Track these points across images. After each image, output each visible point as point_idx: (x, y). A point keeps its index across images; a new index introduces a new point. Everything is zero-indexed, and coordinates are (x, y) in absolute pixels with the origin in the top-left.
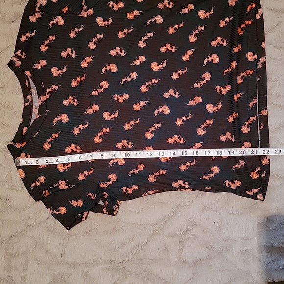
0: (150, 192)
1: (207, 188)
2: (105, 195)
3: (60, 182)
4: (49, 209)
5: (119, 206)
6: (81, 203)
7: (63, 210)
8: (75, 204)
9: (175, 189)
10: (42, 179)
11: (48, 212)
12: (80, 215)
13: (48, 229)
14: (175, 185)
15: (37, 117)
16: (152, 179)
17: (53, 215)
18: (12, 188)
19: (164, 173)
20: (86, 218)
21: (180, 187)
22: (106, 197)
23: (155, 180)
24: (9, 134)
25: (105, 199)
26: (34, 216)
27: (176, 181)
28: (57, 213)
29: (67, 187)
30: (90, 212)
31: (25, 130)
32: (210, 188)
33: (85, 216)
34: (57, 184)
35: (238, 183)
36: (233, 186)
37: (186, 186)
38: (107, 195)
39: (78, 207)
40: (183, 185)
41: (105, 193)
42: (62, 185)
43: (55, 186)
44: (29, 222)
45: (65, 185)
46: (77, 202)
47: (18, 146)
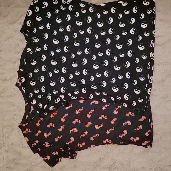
0: (91, 146)
1: (120, 143)
2: (69, 149)
3: (46, 143)
4: (42, 157)
5: (76, 154)
6: (57, 153)
7: (49, 157)
8: (54, 154)
9: (104, 144)
10: (37, 141)
11: (41, 159)
12: (57, 160)
13: (42, 167)
14: (104, 142)
15: (33, 110)
16: (92, 139)
17: (44, 160)
18: (23, 147)
19: (98, 135)
20: (60, 161)
21: (107, 143)
22: (69, 150)
23: (94, 140)
24: (19, 120)
25: (69, 151)
26: (34, 161)
27: (105, 140)
28: (46, 159)
29: (49, 146)
30: (62, 158)
31: (27, 117)
32: (122, 143)
33: (59, 160)
34: (45, 144)
35: (138, 139)
36: (135, 140)
37: (110, 142)
38: (70, 149)
39: (56, 155)
40: (108, 142)
41: (68, 148)
42: (47, 145)
43: (44, 145)
44: (33, 164)
45: (49, 145)
46: (55, 152)
47: (24, 125)
